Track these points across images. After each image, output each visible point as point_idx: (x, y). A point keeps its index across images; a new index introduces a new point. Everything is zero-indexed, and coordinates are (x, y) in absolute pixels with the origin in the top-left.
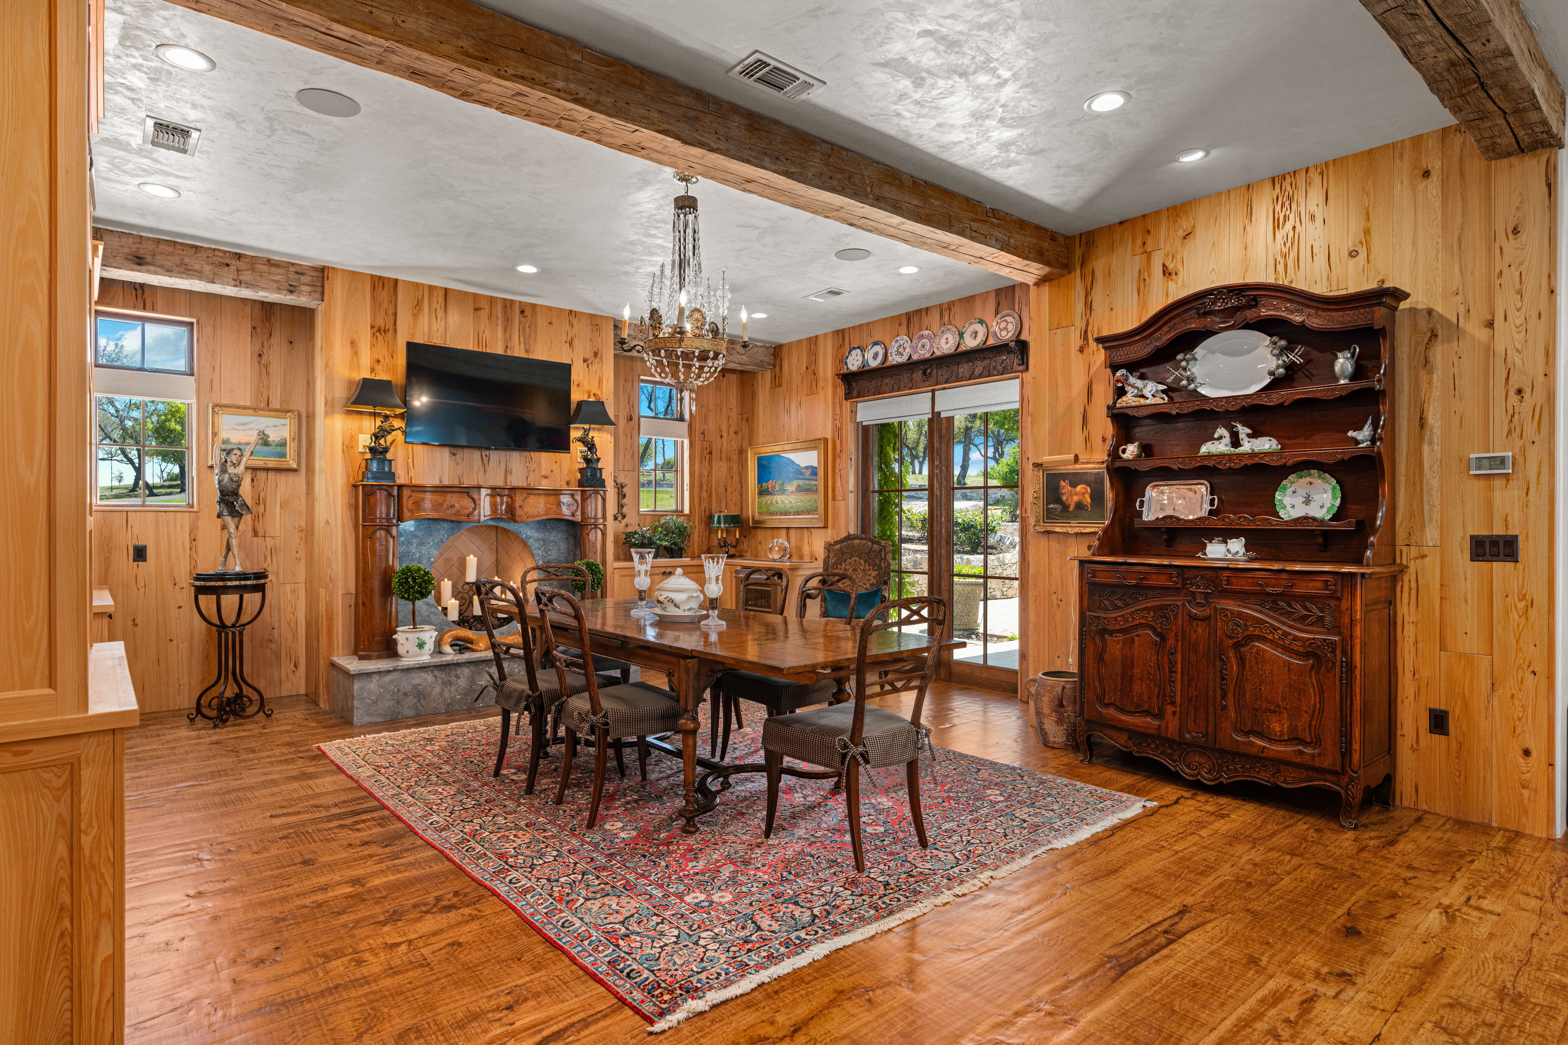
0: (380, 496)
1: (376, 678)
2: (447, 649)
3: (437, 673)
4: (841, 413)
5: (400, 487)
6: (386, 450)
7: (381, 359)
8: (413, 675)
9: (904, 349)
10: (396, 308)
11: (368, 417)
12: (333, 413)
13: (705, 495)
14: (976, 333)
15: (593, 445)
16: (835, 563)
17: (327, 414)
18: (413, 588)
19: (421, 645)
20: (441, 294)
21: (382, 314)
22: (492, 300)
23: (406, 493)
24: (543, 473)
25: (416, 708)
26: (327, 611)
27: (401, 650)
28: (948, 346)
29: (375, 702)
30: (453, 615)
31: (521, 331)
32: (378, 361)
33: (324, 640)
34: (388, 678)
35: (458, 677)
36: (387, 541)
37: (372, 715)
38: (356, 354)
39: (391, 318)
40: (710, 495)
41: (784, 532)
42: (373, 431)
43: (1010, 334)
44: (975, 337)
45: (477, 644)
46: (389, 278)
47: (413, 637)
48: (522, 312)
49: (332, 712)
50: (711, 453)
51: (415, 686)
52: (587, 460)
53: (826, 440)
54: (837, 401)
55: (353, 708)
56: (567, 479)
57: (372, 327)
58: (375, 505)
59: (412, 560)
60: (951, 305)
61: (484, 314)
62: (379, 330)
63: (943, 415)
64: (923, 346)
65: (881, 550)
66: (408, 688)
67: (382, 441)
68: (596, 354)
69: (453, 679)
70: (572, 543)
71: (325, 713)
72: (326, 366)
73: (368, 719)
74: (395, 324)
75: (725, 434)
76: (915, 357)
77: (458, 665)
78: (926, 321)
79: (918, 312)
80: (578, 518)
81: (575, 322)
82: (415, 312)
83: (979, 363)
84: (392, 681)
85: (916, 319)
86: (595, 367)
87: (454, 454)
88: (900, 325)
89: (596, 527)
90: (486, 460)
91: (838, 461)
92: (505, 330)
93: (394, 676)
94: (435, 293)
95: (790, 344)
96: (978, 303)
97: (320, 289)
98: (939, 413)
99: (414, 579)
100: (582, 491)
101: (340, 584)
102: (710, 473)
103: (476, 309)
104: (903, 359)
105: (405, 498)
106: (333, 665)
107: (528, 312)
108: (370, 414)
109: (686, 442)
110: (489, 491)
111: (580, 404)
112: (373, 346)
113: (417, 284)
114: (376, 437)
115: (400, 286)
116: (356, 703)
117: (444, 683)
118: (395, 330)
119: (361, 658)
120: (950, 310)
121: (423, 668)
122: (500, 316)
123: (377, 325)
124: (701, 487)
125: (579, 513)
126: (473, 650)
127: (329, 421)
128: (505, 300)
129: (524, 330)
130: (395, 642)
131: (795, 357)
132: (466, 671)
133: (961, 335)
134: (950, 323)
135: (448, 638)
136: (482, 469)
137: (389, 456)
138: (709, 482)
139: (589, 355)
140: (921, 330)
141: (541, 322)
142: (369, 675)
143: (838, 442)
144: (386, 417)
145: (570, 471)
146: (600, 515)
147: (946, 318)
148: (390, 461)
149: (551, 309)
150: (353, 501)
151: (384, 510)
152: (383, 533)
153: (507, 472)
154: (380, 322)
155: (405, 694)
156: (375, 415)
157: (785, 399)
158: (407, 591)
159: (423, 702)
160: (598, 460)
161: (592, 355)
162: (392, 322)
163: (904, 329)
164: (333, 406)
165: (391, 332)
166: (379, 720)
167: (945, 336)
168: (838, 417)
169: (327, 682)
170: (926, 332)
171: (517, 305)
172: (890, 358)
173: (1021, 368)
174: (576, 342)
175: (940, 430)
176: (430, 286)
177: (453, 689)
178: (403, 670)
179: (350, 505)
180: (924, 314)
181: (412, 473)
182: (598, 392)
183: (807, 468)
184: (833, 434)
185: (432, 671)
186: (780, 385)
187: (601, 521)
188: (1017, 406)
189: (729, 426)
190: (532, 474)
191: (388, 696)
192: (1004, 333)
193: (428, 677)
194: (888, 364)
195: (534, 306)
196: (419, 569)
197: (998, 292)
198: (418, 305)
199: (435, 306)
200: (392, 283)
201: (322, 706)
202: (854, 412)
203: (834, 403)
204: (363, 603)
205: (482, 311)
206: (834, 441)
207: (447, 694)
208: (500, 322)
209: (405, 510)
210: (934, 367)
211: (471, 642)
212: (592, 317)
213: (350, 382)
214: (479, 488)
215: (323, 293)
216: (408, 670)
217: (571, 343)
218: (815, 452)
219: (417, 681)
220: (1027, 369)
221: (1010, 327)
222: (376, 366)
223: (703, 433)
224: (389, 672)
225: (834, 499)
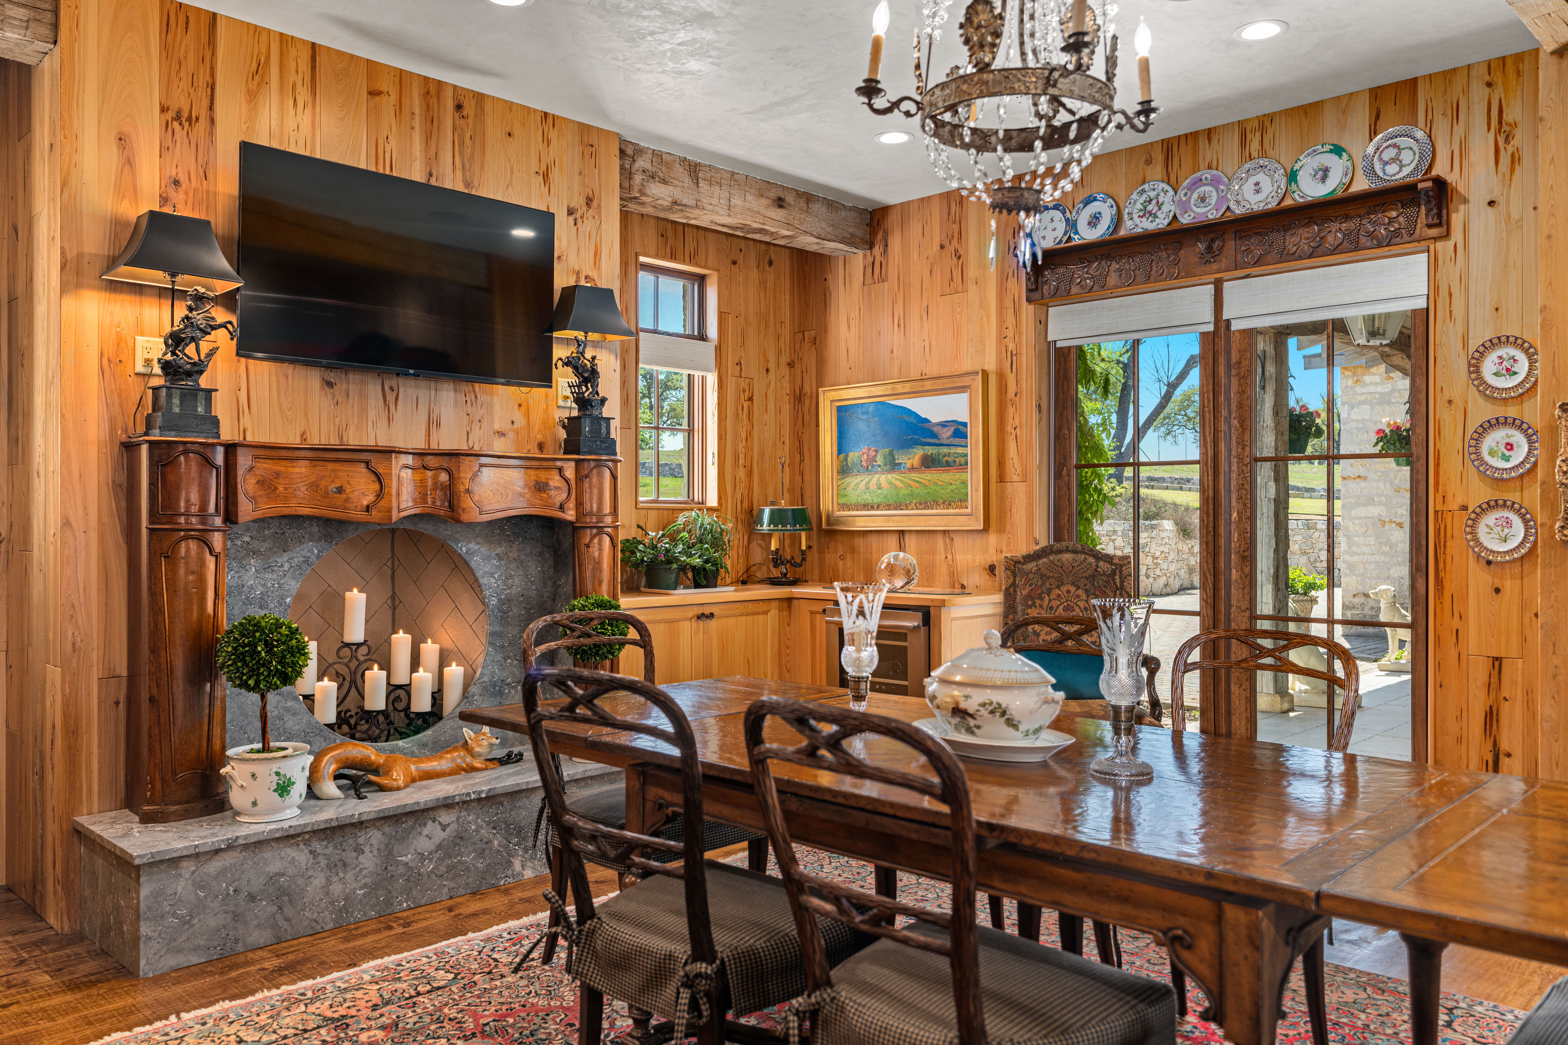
0: (188, 466)
1: (188, 867)
2: (330, 788)
3: (317, 845)
4: (1017, 325)
5: (231, 449)
6: (198, 368)
7: (182, 177)
8: (268, 855)
9: (1159, 206)
10: (213, 75)
11: (155, 301)
12: (79, 286)
13: (742, 473)
14: (1326, 171)
15: (594, 373)
16: (1029, 596)
17: (65, 288)
18: (266, 664)
19: (283, 788)
20: (306, 54)
21: (185, 84)
22: (402, 75)
23: (244, 460)
24: (497, 426)
25: (275, 926)
26: (65, 715)
27: (236, 798)
28: (1261, 196)
29: (186, 922)
30: (327, 713)
31: (459, 144)
32: (177, 183)
33: (55, 779)
34: (214, 866)
35: (359, 851)
36: (202, 563)
37: (179, 951)
38: (129, 162)
39: (203, 95)
40: (750, 474)
41: (893, 540)
42: (168, 329)
43: (1406, 171)
44: (1324, 179)
45: (387, 773)
46: (198, 10)
47: (266, 771)
48: (459, 107)
49: (78, 937)
50: (751, 399)
51: (272, 879)
52: (583, 403)
53: (985, 374)
54: (1009, 303)
55: (137, 939)
56: (540, 437)
57: (164, 109)
58: (178, 487)
59: (248, 602)
60: (1265, 122)
61: (388, 103)
62: (178, 117)
63: (1235, 326)
64: (1203, 199)
65: (1114, 573)
66: (257, 883)
67: (191, 350)
68: (589, 201)
69: (350, 856)
70: (550, 562)
71: (63, 941)
72: (64, 184)
73: (171, 961)
74: (211, 108)
75: (772, 365)
76: (1185, 220)
77: (360, 825)
78: (1207, 153)
79: (1192, 138)
80: (570, 515)
81: (553, 135)
82: (253, 86)
83: (1334, 226)
84: (223, 872)
85: (1185, 151)
86: (587, 225)
87: (330, 385)
88: (1149, 162)
89: (600, 530)
90: (391, 397)
91: (1011, 411)
92: (428, 138)
93: (229, 859)
94: (293, 52)
95: (904, 205)
96: (1329, 117)
97: (49, 16)
98: (1228, 322)
99: (269, 646)
100: (578, 462)
101: (94, 656)
102: (749, 434)
103: (373, 94)
104: (1161, 222)
105: (241, 471)
106: (80, 834)
107: (469, 108)
108: (161, 292)
109: (712, 379)
110: (409, 460)
111: (569, 293)
112: (164, 149)
113: (256, 30)
114: (175, 341)
115: (221, 29)
116: (145, 929)
117: (331, 867)
118: (212, 121)
119: (147, 819)
120: (1263, 130)
121: (290, 838)
122: (417, 111)
123: (174, 107)
124: (736, 459)
125: (571, 505)
126: (382, 789)
127: (69, 303)
128: (426, 79)
129: (462, 143)
130: (223, 780)
131: (915, 230)
132: (375, 837)
133: (1292, 177)
134: (1263, 154)
135: (329, 767)
136: (384, 416)
137: (204, 382)
138: (749, 449)
139: (578, 202)
140: (1196, 169)
141: (493, 131)
142: (174, 861)
143: (1011, 379)
144: (199, 299)
145: (545, 423)
146: (607, 509)
147: (1255, 146)
148: (209, 392)
149: (510, 106)
150: (123, 479)
151: (194, 497)
152: (193, 545)
153: (433, 423)
154: (180, 101)
155: (252, 898)
156: (174, 294)
157: (894, 303)
158: (254, 672)
159: (289, 911)
160: (603, 401)
161: (583, 201)
162: (205, 103)
163: (1158, 169)
164: (78, 272)
165: (203, 124)
166: (195, 960)
167: (1253, 180)
168: (1010, 333)
169: (66, 871)
170: (1207, 175)
171: (449, 93)
172: (1128, 224)
173: (1434, 232)
174: (554, 174)
175: (1228, 353)
176: (283, 37)
177: (350, 876)
178: (246, 847)
179: (116, 485)
180: (1203, 141)
181: (246, 421)
182: (594, 274)
183: (944, 424)
184: (1000, 362)
185: (307, 843)
186: (883, 279)
187: (609, 520)
188: (1421, 303)
189: (779, 352)
190: (476, 427)
191: (216, 905)
192: (1392, 169)
193: (300, 856)
194: (1122, 233)
195: (480, 98)
196: (278, 625)
197: (1377, 94)
198: (259, 71)
199: (292, 78)
200: (205, 22)
201: (52, 920)
202: (1043, 323)
203: (1001, 307)
204: (152, 700)
205: (384, 98)
206: (1001, 377)
207: (337, 889)
208: (417, 124)
209: (241, 498)
210: (1230, 235)
211: (376, 771)
212: (583, 128)
213: (117, 223)
214: (388, 452)
215: (55, 26)
216: (257, 845)
217: (546, 176)
218: (964, 397)
219: (275, 866)
220: (1447, 235)
221: (1407, 157)
222: (172, 193)
223: (739, 364)
224: (217, 851)
225: (1002, 479)
